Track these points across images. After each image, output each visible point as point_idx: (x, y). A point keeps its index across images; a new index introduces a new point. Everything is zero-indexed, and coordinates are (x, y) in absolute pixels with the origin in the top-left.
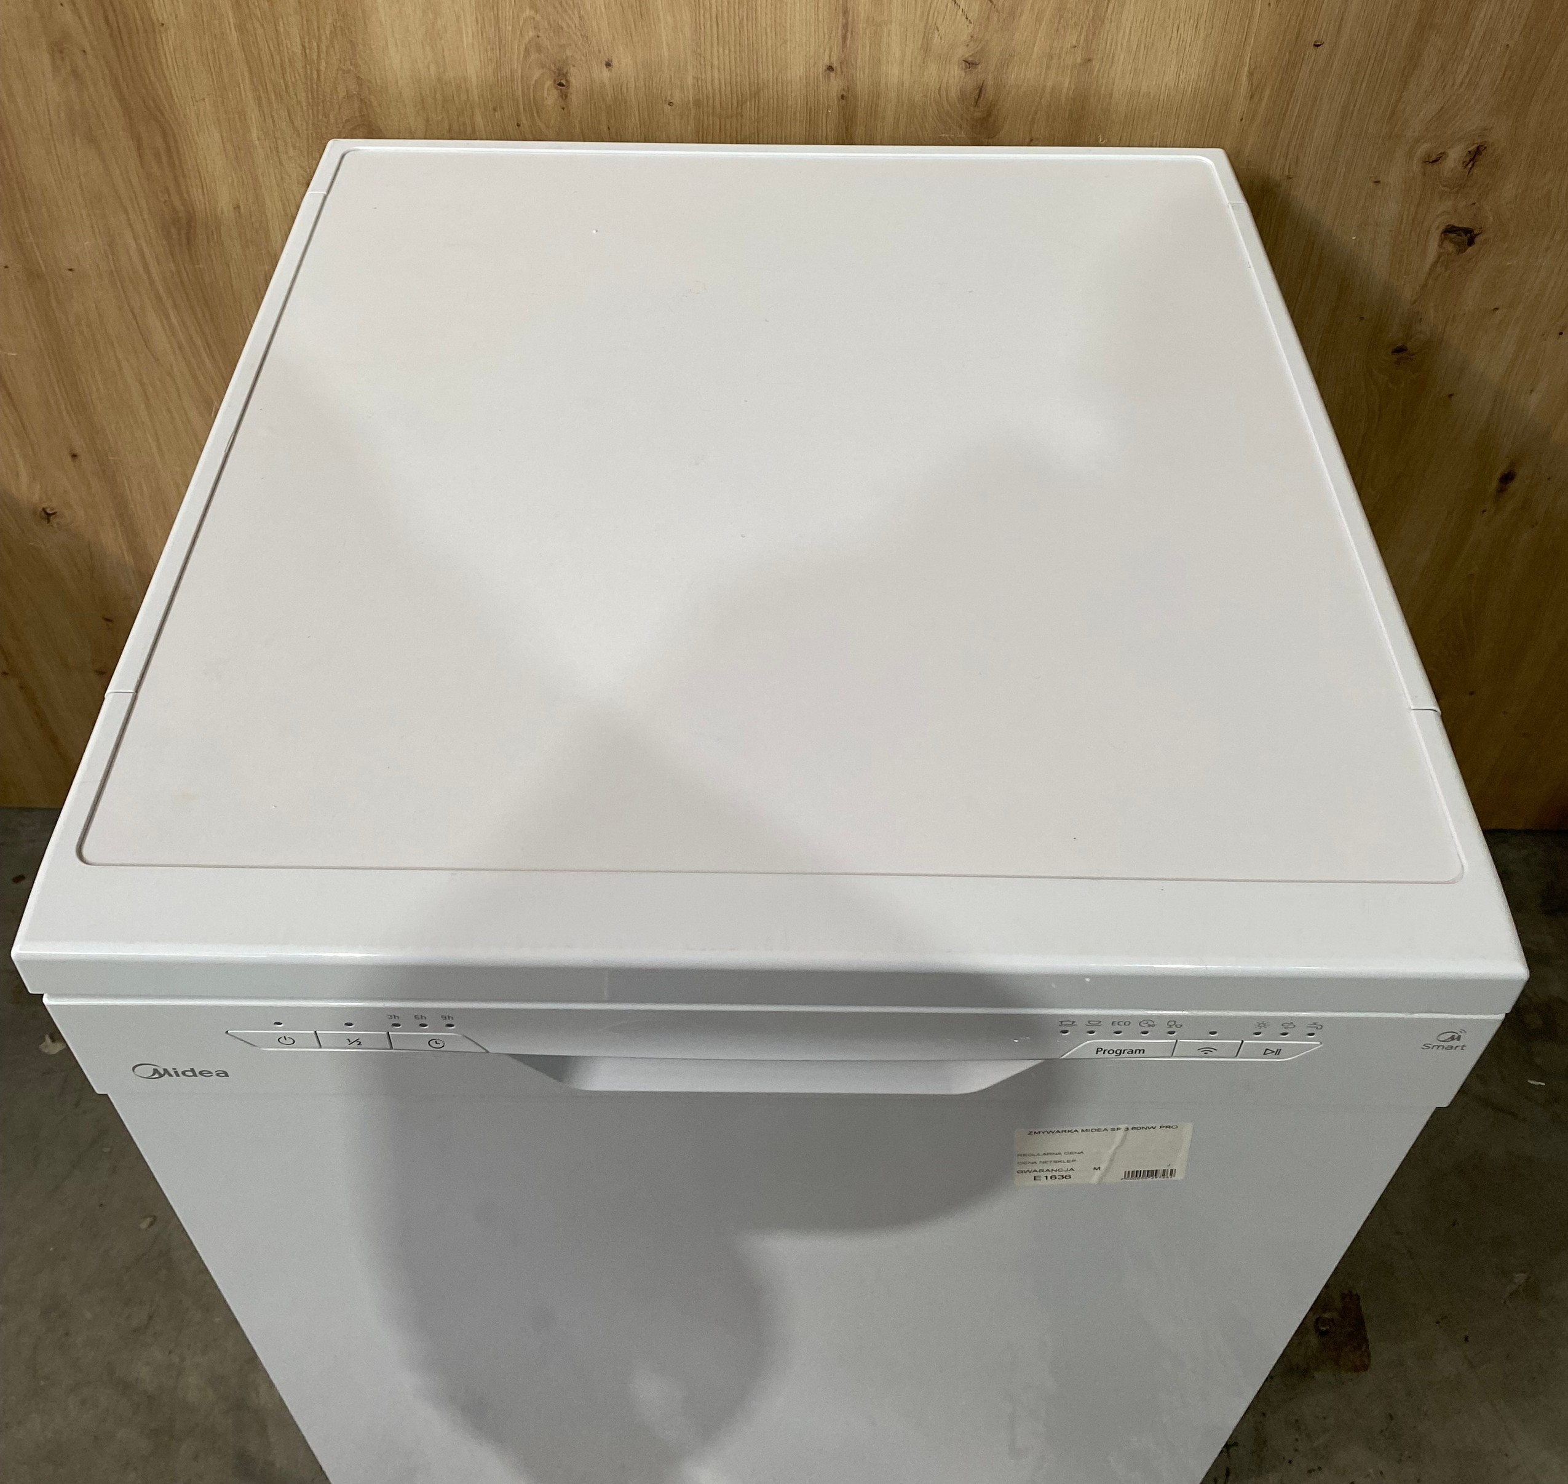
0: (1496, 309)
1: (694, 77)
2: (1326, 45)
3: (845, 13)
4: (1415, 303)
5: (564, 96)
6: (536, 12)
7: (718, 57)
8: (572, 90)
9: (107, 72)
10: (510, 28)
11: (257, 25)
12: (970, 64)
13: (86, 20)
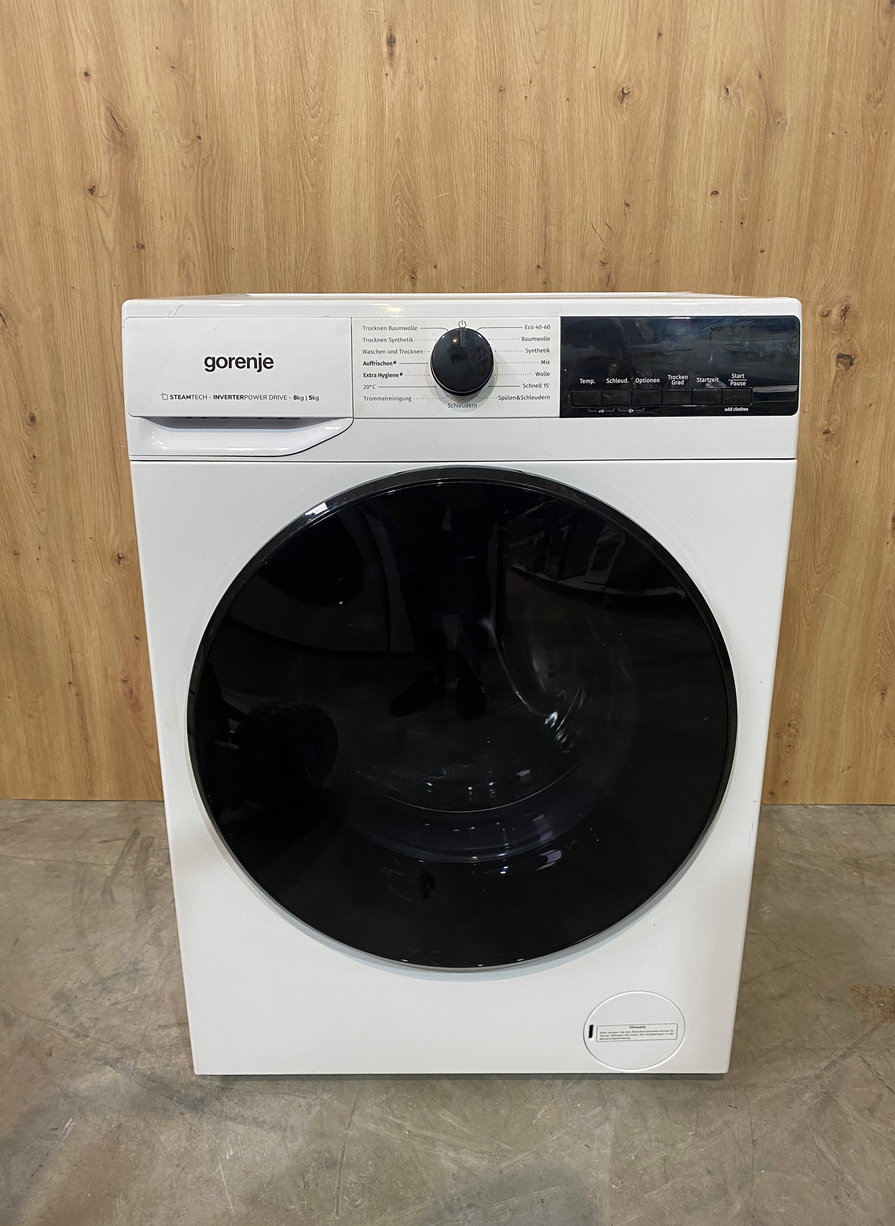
0: (871, 405)
1: (476, 273)
2: (766, 251)
3: (545, 237)
4: (829, 402)
5: (414, 285)
6: (404, 239)
7: (487, 262)
8: (418, 281)
9: (203, 276)
10: (391, 248)
11: (276, 248)
12: (603, 264)
13: (198, 249)
